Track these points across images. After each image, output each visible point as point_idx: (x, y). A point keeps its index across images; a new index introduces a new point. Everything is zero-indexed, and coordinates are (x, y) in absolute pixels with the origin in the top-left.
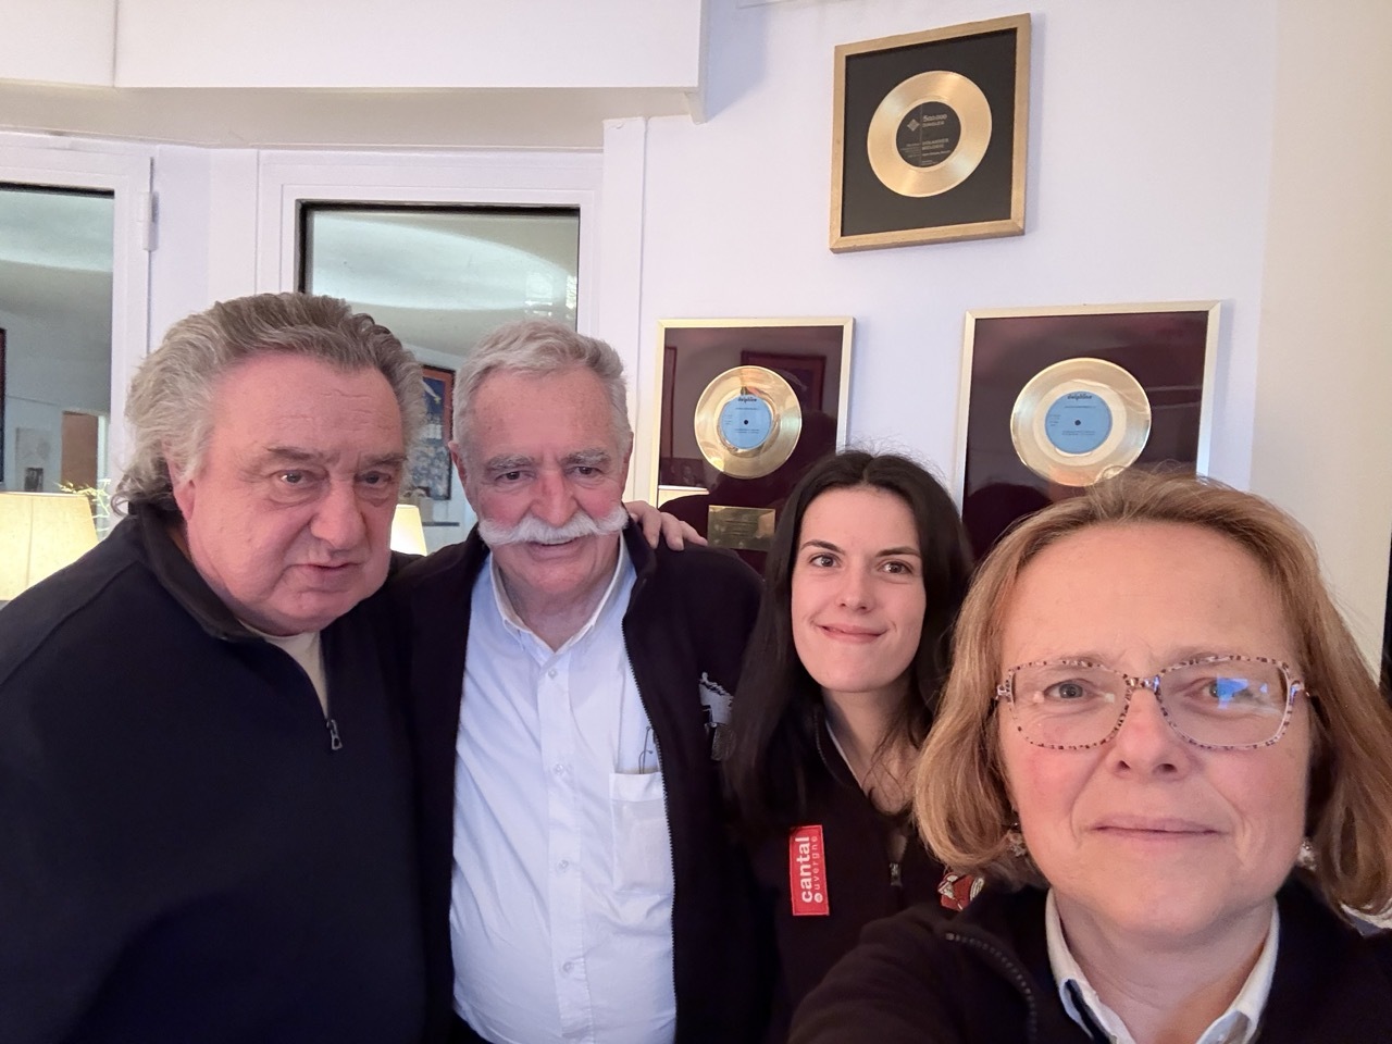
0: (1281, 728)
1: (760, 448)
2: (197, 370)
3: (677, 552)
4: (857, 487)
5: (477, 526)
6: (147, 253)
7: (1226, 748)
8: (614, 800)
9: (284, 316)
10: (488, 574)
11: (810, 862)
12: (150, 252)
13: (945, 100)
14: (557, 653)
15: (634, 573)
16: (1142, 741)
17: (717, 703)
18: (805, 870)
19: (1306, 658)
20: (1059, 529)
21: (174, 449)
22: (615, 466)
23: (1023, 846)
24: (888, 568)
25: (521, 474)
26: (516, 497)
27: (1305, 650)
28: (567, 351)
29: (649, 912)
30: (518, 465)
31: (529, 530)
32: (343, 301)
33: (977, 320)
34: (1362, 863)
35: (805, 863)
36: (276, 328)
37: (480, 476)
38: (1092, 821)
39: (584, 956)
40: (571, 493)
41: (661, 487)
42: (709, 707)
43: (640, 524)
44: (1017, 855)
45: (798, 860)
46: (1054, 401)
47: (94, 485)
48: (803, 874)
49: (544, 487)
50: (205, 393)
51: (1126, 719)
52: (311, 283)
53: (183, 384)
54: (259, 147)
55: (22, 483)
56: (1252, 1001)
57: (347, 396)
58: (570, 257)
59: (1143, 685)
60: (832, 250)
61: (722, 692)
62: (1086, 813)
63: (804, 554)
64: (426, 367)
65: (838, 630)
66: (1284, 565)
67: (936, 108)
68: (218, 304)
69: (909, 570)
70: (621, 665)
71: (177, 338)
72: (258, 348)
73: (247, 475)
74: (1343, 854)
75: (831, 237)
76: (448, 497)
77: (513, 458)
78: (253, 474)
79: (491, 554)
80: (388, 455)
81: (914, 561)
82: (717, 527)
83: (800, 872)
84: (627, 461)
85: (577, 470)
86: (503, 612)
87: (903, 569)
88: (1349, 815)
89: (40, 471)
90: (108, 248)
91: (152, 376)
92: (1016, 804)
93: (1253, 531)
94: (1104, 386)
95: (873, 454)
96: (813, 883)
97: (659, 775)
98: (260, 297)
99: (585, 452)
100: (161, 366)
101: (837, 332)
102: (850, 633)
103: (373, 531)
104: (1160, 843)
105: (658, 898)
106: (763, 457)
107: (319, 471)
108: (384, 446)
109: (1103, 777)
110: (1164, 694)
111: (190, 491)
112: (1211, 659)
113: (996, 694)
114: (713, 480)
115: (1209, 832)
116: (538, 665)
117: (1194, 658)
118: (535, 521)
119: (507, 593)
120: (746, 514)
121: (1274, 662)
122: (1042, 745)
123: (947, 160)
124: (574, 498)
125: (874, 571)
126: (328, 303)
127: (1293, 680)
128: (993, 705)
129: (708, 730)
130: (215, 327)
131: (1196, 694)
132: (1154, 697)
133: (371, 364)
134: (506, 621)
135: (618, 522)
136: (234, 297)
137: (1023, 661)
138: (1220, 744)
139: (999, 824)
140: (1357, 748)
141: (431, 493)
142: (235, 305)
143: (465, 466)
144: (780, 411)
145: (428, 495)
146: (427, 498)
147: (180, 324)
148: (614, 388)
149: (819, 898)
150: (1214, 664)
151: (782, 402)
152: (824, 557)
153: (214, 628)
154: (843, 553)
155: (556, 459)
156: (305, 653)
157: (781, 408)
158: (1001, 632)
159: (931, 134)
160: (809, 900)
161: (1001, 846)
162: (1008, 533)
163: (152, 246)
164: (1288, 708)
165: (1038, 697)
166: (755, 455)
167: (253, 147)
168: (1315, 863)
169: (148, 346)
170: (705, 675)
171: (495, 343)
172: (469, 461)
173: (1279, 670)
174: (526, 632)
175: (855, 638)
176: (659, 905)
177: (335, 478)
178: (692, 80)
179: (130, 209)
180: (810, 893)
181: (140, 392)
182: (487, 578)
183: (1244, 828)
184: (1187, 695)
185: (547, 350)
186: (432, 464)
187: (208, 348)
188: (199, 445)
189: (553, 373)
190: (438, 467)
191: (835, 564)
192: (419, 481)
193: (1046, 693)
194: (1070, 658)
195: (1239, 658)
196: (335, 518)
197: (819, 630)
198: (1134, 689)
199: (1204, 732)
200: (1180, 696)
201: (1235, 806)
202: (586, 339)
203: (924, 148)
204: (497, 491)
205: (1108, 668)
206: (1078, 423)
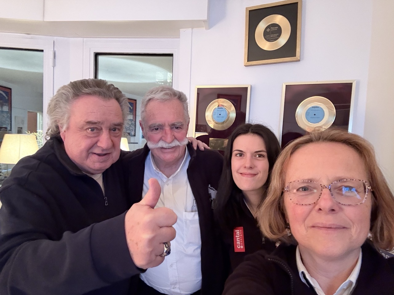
0: (365, 199)
1: (224, 122)
2: (66, 101)
3: (203, 151)
4: (248, 134)
5: (147, 143)
6: (53, 67)
7: (349, 205)
8: (185, 219)
9: (89, 85)
10: (150, 156)
11: (239, 237)
12: (54, 67)
13: (277, 23)
14: (169, 179)
15: (190, 157)
16: (325, 203)
17: (213, 193)
18: (238, 239)
19: (370, 180)
20: (302, 144)
21: (60, 122)
22: (185, 126)
23: (290, 233)
24: (257, 156)
25: (159, 129)
26: (157, 135)
27: (370, 177)
28: (172, 94)
29: (194, 250)
30: (158, 126)
31: (161, 144)
32: (105, 81)
33: (286, 85)
34: (386, 238)
35: (238, 237)
36: (86, 88)
37: (147, 129)
38: (311, 225)
39: (176, 263)
40: (173, 134)
41: (196, 133)
42: (211, 194)
43: (192, 143)
44: (289, 235)
45: (236, 236)
46: (308, 108)
47: (36, 132)
48: (237, 240)
49: (165, 132)
50: (68, 107)
51: (321, 197)
52: (98, 76)
53: (62, 105)
54: (84, 37)
55: (17, 132)
56: (354, 277)
57: (106, 107)
58: (170, 68)
59: (326, 187)
60: (245, 65)
61: (214, 190)
62: (309, 222)
63: (234, 153)
64: (129, 99)
65: (244, 174)
66: (365, 154)
67: (275, 25)
68: (71, 82)
69: (263, 156)
70: (186, 182)
71: (60, 92)
72: (82, 94)
73: (80, 129)
74: (380, 235)
75: (244, 62)
76: (135, 136)
77: (157, 124)
78: (81, 129)
79: (150, 151)
80: (118, 123)
81: (265, 154)
82: (212, 144)
83: (236, 240)
84: (188, 125)
85: (175, 128)
86: (154, 168)
87: (262, 156)
88: (382, 224)
89: (21, 128)
90: (42, 66)
91: (53, 103)
92: (288, 221)
93: (357, 144)
94: (322, 104)
95: (252, 124)
96: (240, 243)
97: (197, 212)
98: (82, 80)
99: (177, 122)
100: (56, 100)
101: (246, 89)
102: (247, 175)
103: (115, 145)
104: (330, 231)
105: (197, 247)
106: (225, 124)
107: (99, 128)
108: (117, 121)
109: (314, 213)
110: (332, 190)
111: (65, 133)
112: (345, 180)
113: (284, 190)
114: (209, 131)
115: (344, 228)
116: (164, 182)
117: (340, 180)
118: (163, 142)
119: (155, 162)
120: (220, 140)
121: (363, 181)
122: (297, 204)
123: (277, 40)
124: (174, 135)
125: (253, 157)
126: (101, 81)
127: (368, 186)
128: (282, 193)
129: (210, 200)
130: (70, 88)
131: (341, 190)
132: (329, 191)
133: (113, 98)
134: (155, 170)
135: (185, 142)
136: (76, 80)
137: (292, 180)
138: (347, 203)
139: (284, 227)
140: (385, 206)
141: (130, 135)
142: (75, 82)
143: (143, 127)
144: (230, 111)
145: (129, 135)
146: (129, 136)
147: (61, 88)
148: (185, 105)
149: (242, 247)
150: (346, 181)
151: (230, 109)
152: (239, 154)
153: (73, 171)
154: (245, 153)
155: (169, 124)
156: (99, 179)
157: (230, 110)
158: (285, 173)
159: (273, 32)
160: (239, 248)
161: (285, 233)
162: (288, 145)
163: (54, 66)
164: (366, 194)
165: (295, 191)
166: (223, 124)
167: (82, 37)
168: (372, 238)
169: (53, 94)
170: (209, 186)
171: (152, 92)
172: (145, 125)
173: (363, 183)
174: (160, 172)
175: (249, 176)
176: (197, 249)
177: (104, 130)
178: (205, 18)
179: (48, 55)
180: (239, 246)
181: (50, 107)
182: (149, 158)
183: (354, 227)
184: (338, 190)
185: (166, 94)
186: (130, 126)
187: (68, 95)
188: (67, 121)
189: (168, 100)
190: (132, 127)
191: (243, 156)
192: (127, 131)
193: (298, 190)
194: (305, 179)
195: (353, 180)
196: (104, 141)
197: (239, 174)
198: (323, 188)
199: (343, 201)
200: (336, 190)
201: (351, 220)
202: (177, 91)
203: (271, 37)
204: (152, 133)
205: (316, 182)
206: (315, 115)
